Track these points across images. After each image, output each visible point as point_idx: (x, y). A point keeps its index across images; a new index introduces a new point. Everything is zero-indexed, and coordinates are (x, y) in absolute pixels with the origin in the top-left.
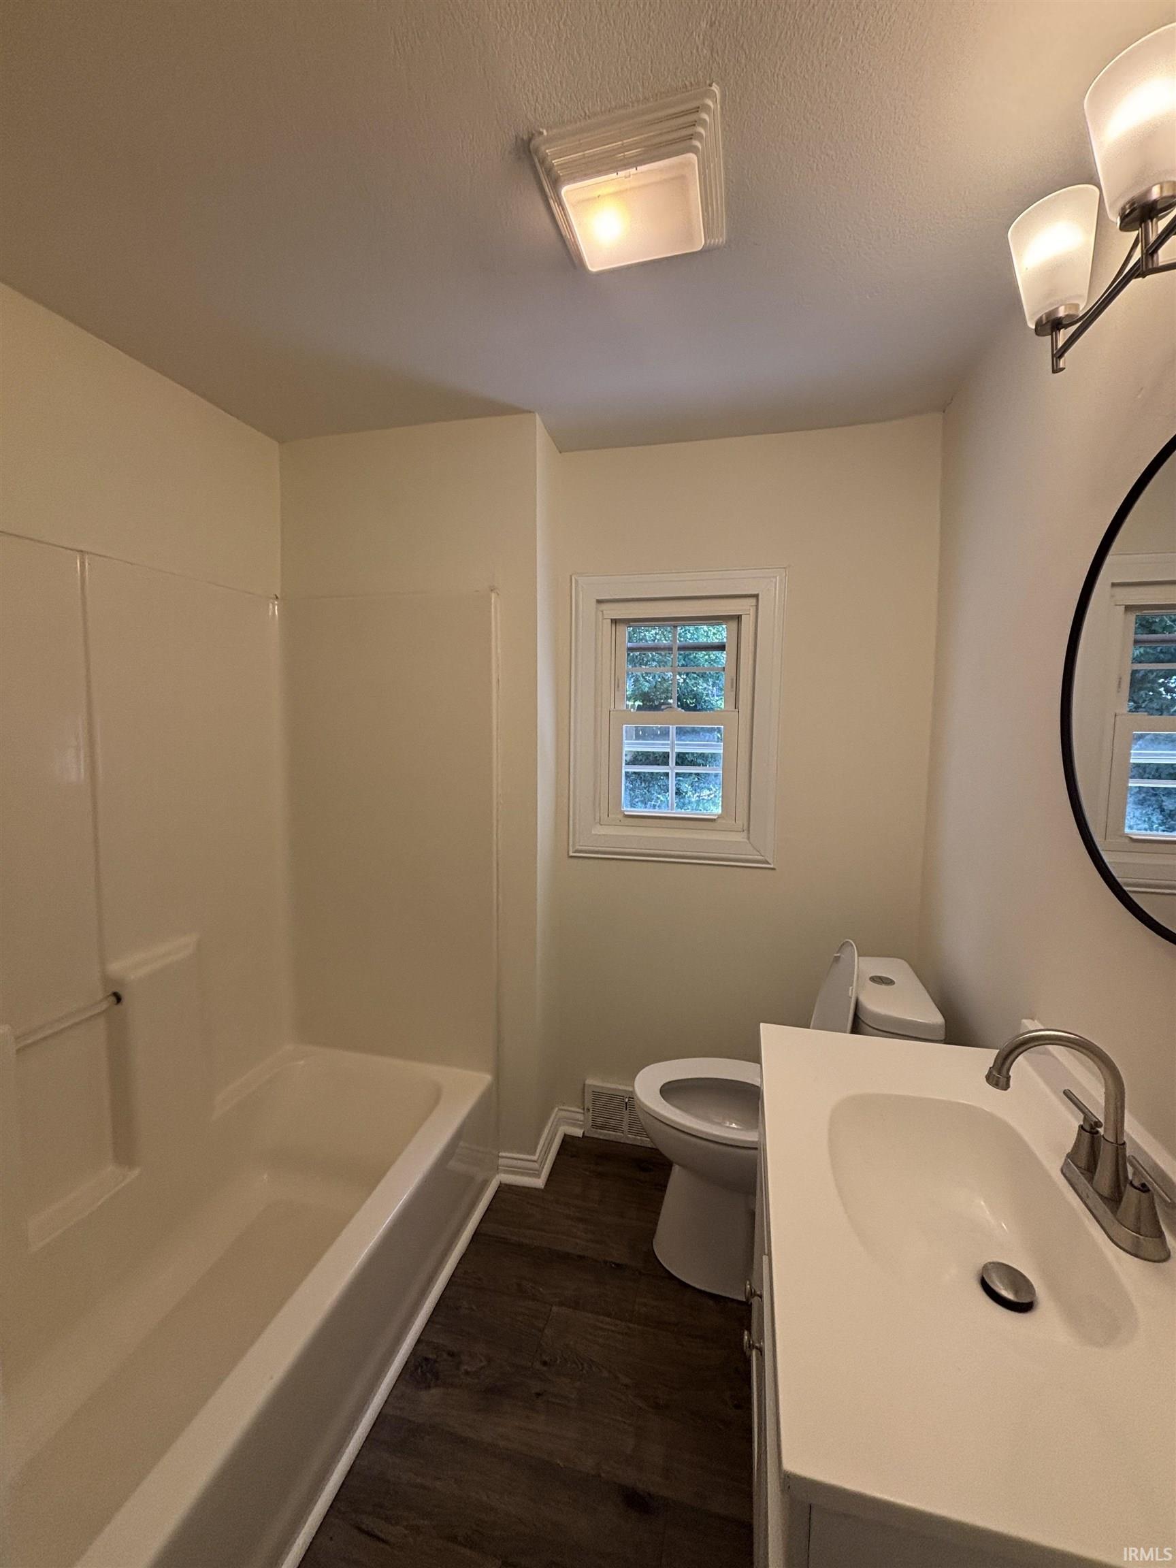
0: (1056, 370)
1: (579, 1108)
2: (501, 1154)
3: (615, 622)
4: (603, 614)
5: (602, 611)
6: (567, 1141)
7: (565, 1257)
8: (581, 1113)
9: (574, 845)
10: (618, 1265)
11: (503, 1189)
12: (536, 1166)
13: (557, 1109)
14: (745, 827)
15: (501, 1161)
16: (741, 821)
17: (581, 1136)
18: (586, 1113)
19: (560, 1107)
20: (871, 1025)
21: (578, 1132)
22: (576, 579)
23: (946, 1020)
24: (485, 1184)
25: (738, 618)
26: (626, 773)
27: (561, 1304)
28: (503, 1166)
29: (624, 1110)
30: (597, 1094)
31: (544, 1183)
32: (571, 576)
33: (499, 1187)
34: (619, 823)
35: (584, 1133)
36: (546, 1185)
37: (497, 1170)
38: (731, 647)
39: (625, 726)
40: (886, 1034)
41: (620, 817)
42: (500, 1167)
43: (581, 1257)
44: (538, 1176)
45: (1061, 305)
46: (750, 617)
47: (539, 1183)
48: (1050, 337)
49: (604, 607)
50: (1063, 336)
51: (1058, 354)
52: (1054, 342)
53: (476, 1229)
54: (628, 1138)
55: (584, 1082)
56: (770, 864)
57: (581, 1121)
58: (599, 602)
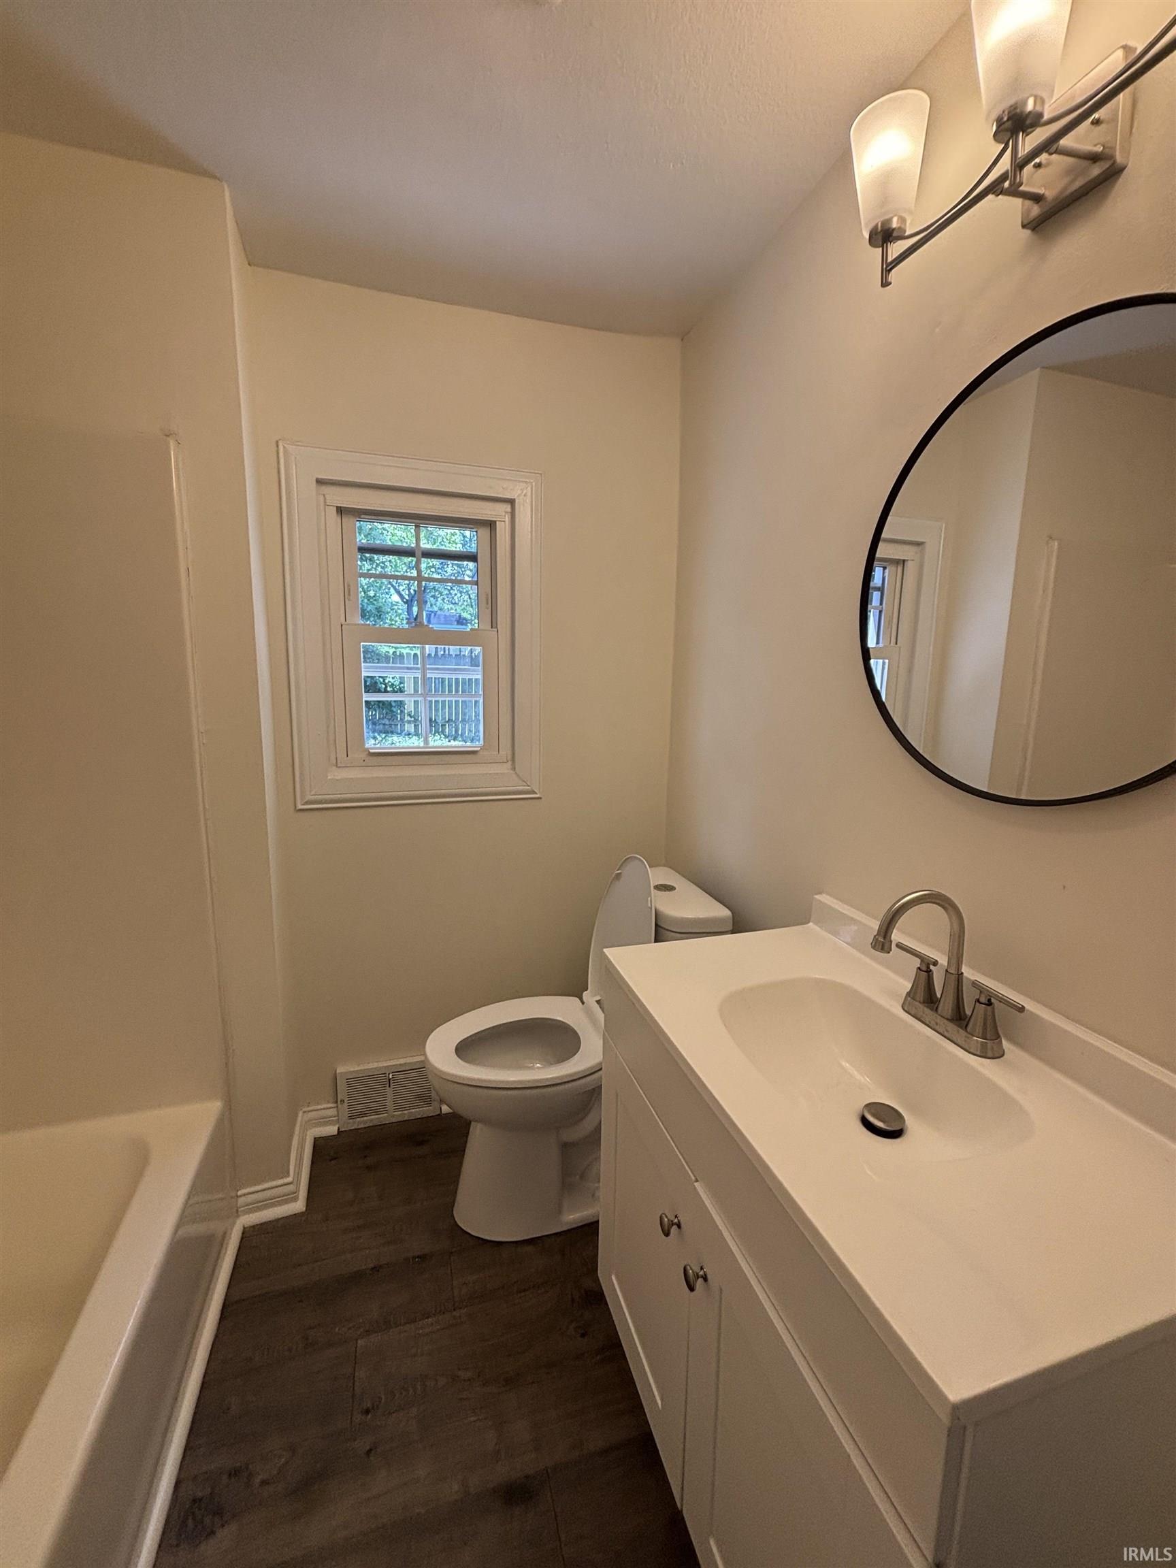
0: (885, 284)
1: (329, 1102)
2: (239, 1193)
3: (341, 511)
4: (325, 499)
5: (324, 495)
6: (320, 1146)
7: (357, 1277)
8: (334, 1107)
9: (303, 792)
10: (423, 1258)
11: (248, 1235)
12: (291, 1188)
13: (300, 1114)
14: (510, 757)
15: (241, 1201)
16: (505, 752)
17: (336, 1133)
18: (340, 1106)
19: (304, 1110)
20: (674, 930)
21: (332, 1130)
22: (284, 447)
23: (732, 913)
24: (225, 1236)
25: (491, 525)
26: (367, 702)
27: (368, 1332)
28: (243, 1207)
29: (388, 1088)
30: (352, 1081)
31: (305, 1204)
32: (277, 442)
33: (243, 1233)
34: (364, 764)
35: (339, 1129)
36: (307, 1206)
37: (237, 1214)
38: (484, 557)
39: (362, 644)
40: (692, 935)
41: (363, 755)
42: (240, 1209)
43: (376, 1269)
44: (295, 1199)
45: (895, 215)
46: (505, 524)
47: (299, 1206)
48: (881, 249)
49: (327, 490)
50: (896, 249)
51: (888, 267)
52: (884, 256)
53: (225, 1300)
54: (393, 1116)
55: (336, 1071)
56: (536, 793)
57: (335, 1117)
58: (320, 482)
